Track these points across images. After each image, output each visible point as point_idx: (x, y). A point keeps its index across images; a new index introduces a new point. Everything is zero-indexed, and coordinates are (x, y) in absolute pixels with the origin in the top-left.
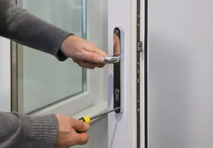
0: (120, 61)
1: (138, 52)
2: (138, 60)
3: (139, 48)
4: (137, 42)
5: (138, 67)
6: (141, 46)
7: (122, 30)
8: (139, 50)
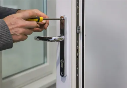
0: (64, 40)
1: (78, 34)
2: (77, 39)
3: (78, 30)
4: (77, 26)
5: (77, 44)
6: (79, 29)
7: (66, 18)
8: (78, 32)
